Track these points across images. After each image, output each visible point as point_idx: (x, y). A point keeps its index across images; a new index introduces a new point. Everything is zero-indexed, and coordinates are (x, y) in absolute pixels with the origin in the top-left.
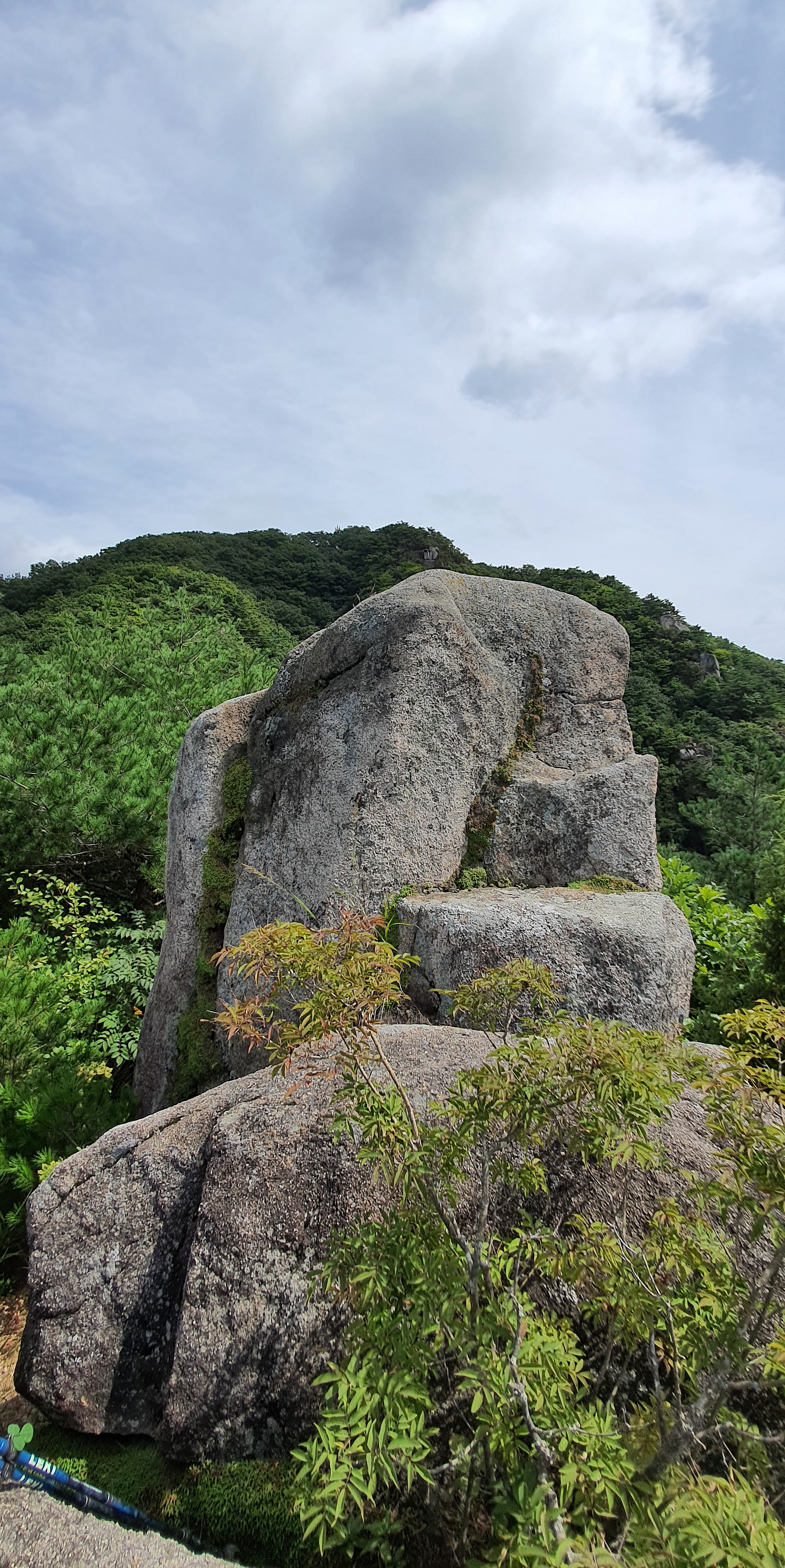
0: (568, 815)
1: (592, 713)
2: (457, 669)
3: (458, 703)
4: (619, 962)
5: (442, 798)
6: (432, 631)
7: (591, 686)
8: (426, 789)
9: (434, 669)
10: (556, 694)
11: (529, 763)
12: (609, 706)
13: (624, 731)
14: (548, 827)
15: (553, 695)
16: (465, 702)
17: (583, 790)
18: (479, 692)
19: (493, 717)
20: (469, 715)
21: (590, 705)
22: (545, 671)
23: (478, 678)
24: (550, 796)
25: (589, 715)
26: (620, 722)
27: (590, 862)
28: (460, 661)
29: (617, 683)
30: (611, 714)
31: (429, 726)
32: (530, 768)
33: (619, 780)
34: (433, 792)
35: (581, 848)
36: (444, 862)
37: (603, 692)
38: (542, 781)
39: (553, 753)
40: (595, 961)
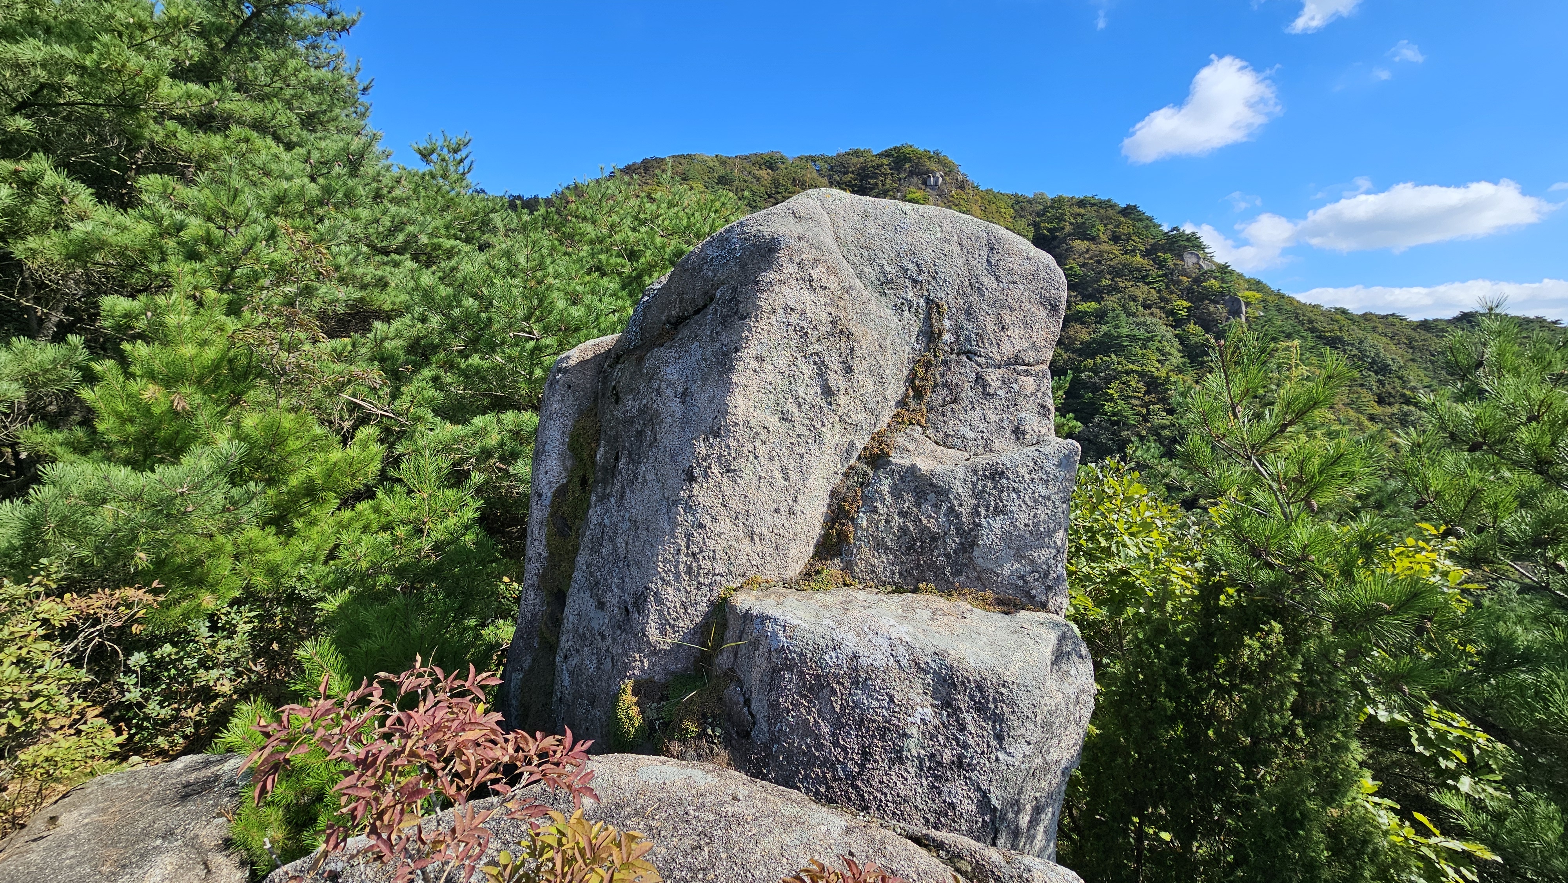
0: (951, 509)
1: (1003, 382)
2: (824, 317)
3: (823, 362)
4: (978, 710)
5: (793, 476)
6: (792, 269)
7: (1006, 346)
8: (775, 466)
9: (794, 319)
10: (958, 354)
11: (913, 440)
12: (1027, 373)
13: (1043, 407)
14: (925, 521)
15: (954, 356)
16: (833, 362)
17: (975, 480)
18: (852, 349)
19: (870, 381)
20: (837, 377)
21: (1003, 370)
22: (947, 324)
23: (853, 331)
24: (932, 485)
25: (999, 383)
26: (1039, 394)
27: (975, 569)
28: (829, 309)
29: (1043, 343)
30: (1029, 384)
31: (784, 388)
32: (911, 447)
33: (1023, 471)
34: (784, 471)
35: (965, 552)
36: (793, 552)
37: (1022, 355)
38: (924, 465)
39: (945, 429)
40: (947, 704)
